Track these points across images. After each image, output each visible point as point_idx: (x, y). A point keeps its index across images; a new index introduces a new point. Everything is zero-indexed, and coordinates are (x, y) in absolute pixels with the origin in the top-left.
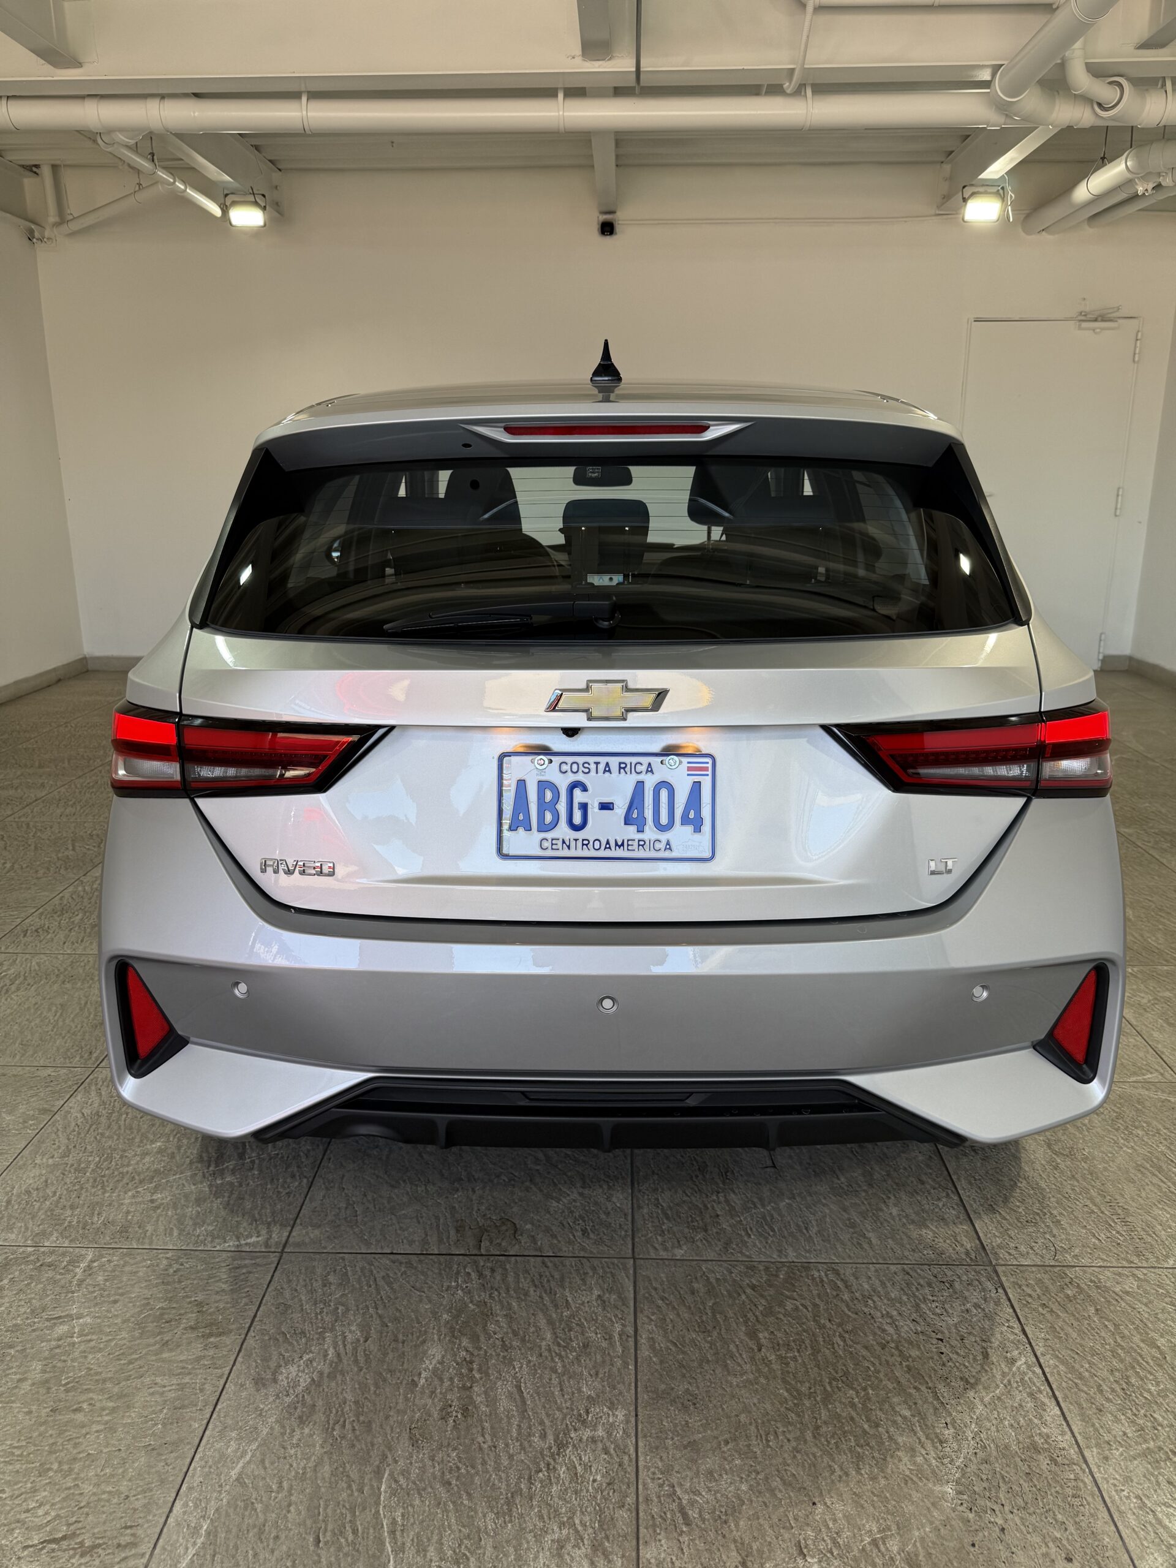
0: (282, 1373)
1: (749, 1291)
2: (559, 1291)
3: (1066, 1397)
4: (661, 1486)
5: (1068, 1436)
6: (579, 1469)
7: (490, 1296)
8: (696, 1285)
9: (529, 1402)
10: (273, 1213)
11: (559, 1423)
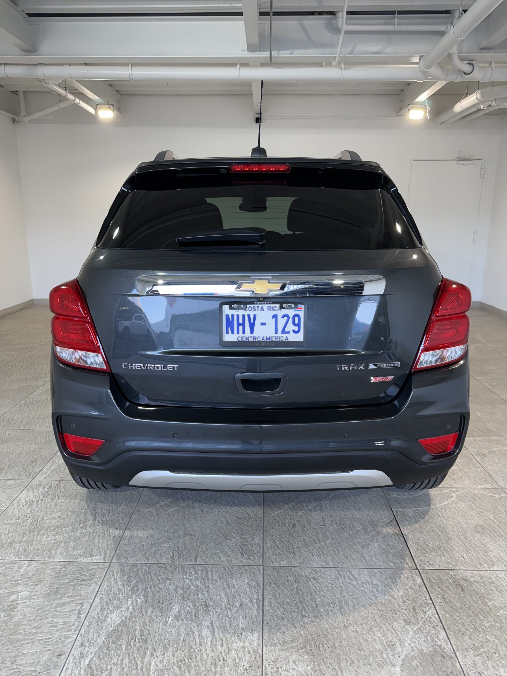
0: (109, 617)
1: (313, 581)
2: (230, 580)
3: (448, 628)
4: (272, 668)
5: (450, 646)
6: (237, 660)
7: (201, 583)
8: (290, 578)
9: (216, 630)
10: (107, 545)
11: (229, 640)
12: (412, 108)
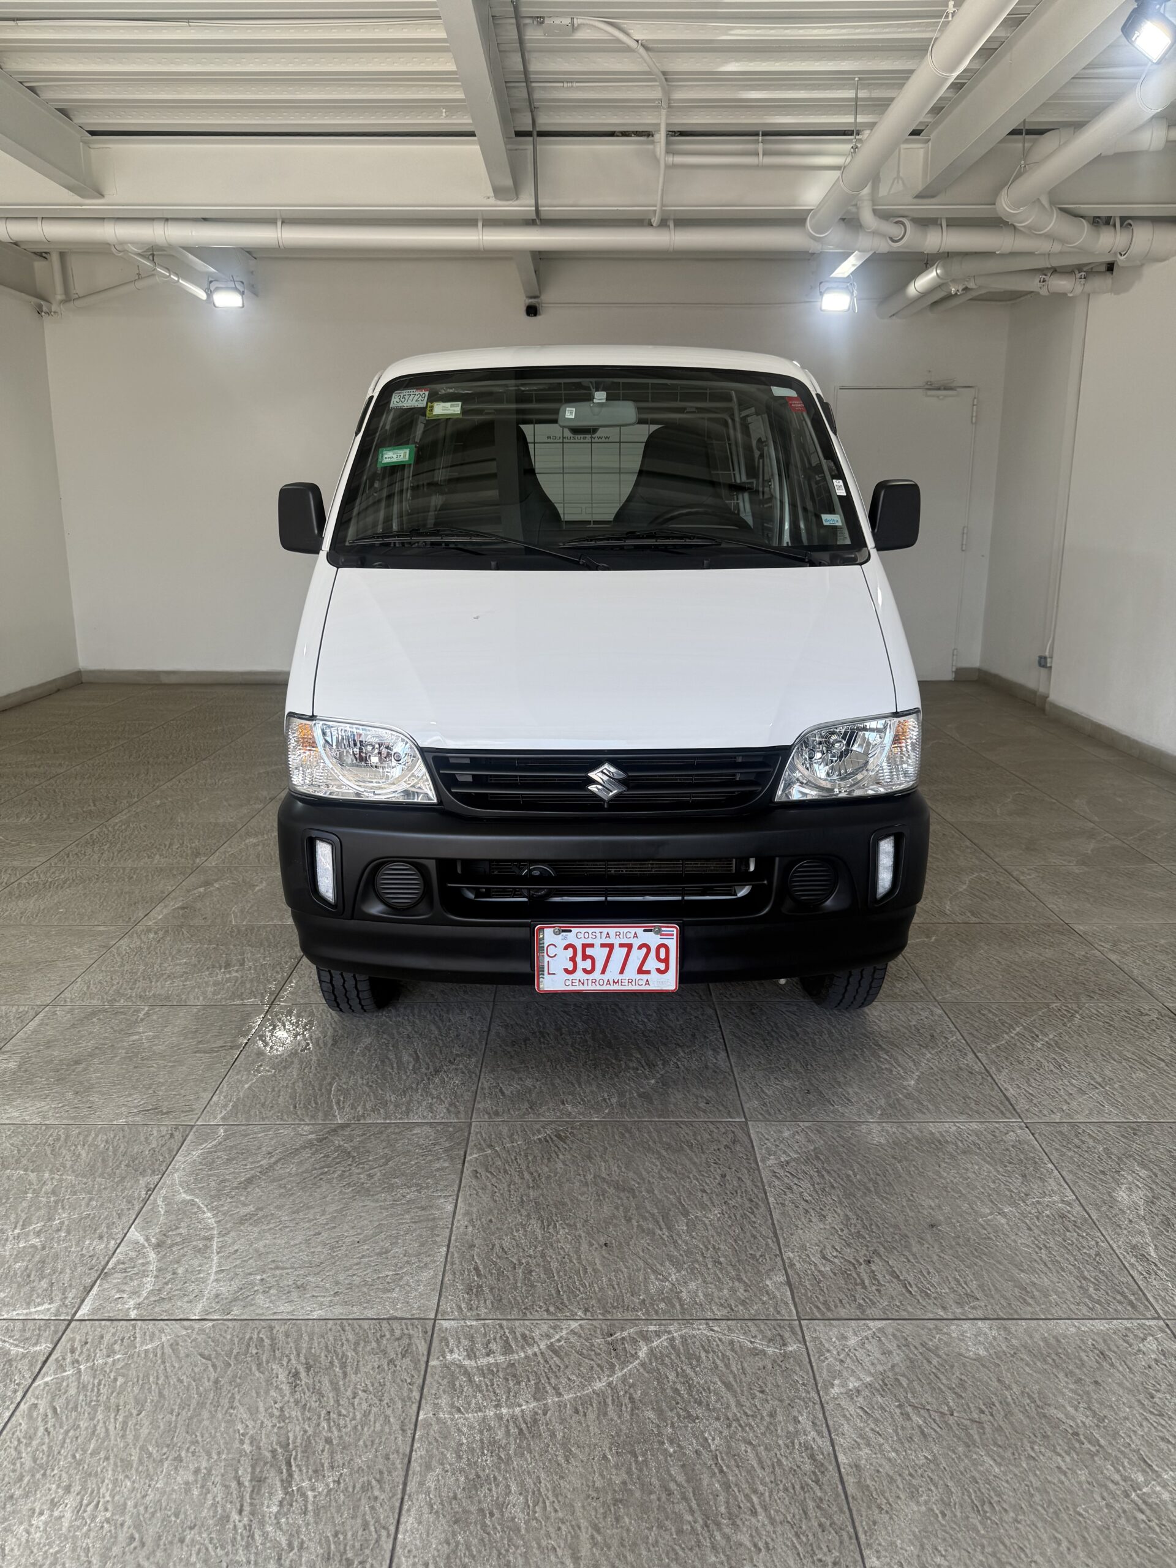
12: (828, 289)
